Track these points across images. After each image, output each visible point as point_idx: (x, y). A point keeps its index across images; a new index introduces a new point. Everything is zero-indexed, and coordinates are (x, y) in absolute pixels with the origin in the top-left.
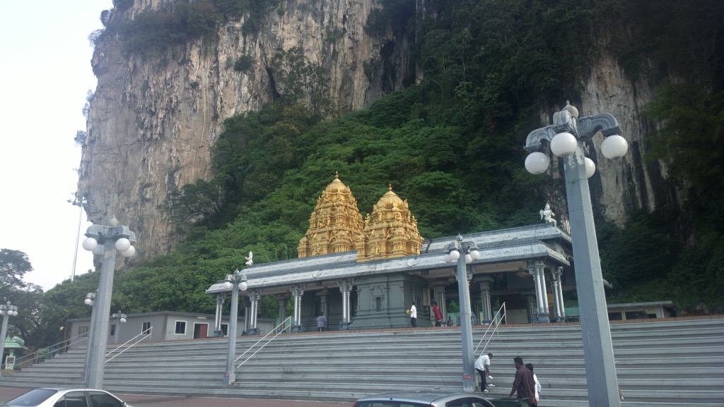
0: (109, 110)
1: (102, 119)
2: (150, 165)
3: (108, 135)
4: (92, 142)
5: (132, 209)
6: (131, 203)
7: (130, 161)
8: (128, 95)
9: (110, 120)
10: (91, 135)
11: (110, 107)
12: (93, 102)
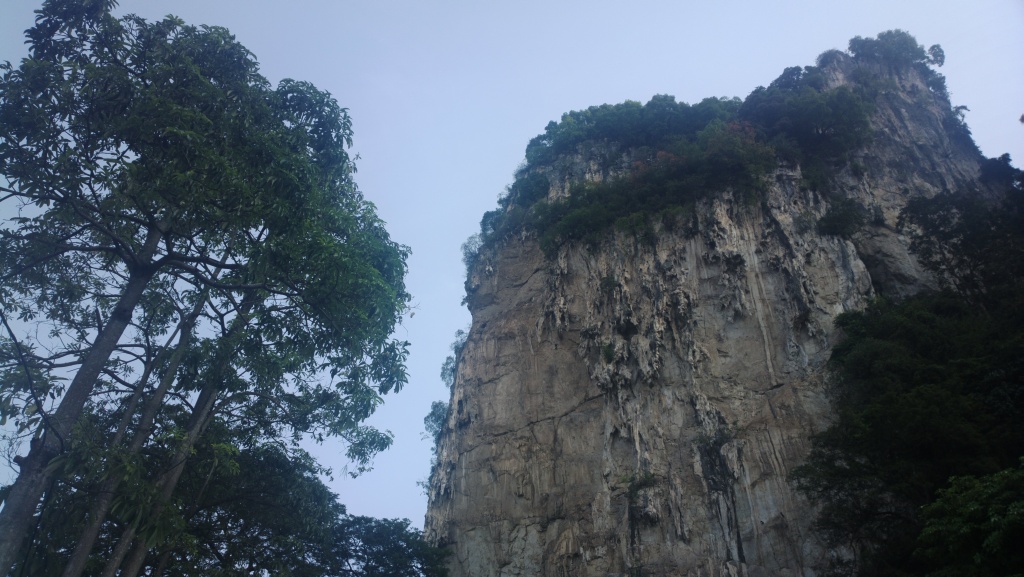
0: (503, 360)
1: (485, 379)
2: (637, 438)
3: (500, 408)
4: (463, 425)
5: (601, 551)
6: (597, 536)
7: (570, 445)
8: (558, 315)
9: (504, 379)
10: (460, 412)
11: (506, 353)
12: (466, 351)
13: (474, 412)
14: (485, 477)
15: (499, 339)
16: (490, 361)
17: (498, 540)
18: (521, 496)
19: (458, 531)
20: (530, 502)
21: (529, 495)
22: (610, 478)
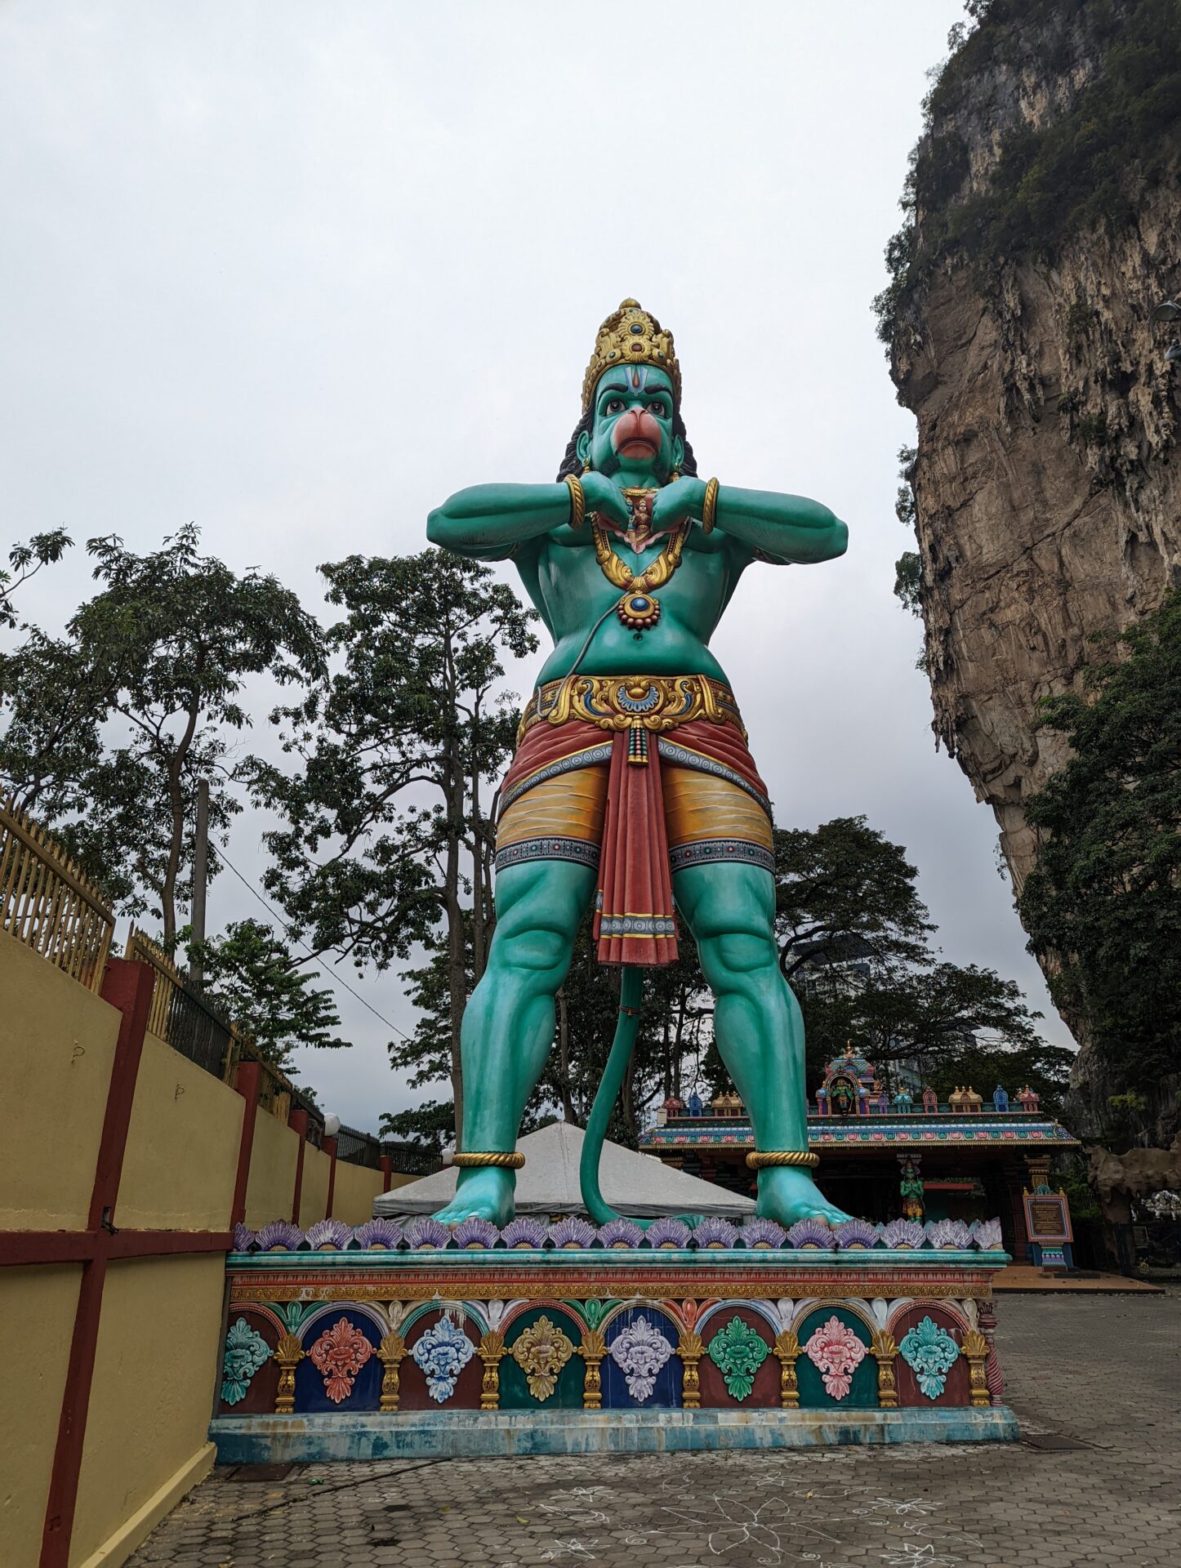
2: (1160, 539)
4: (943, 575)
11: (972, 460)
12: (920, 473)
13: (952, 554)
14: (987, 635)
15: (957, 443)
16: (954, 478)
17: (1021, 704)
18: (1034, 649)
19: (974, 704)
20: (1045, 654)
21: (1042, 646)
22: (1137, 600)
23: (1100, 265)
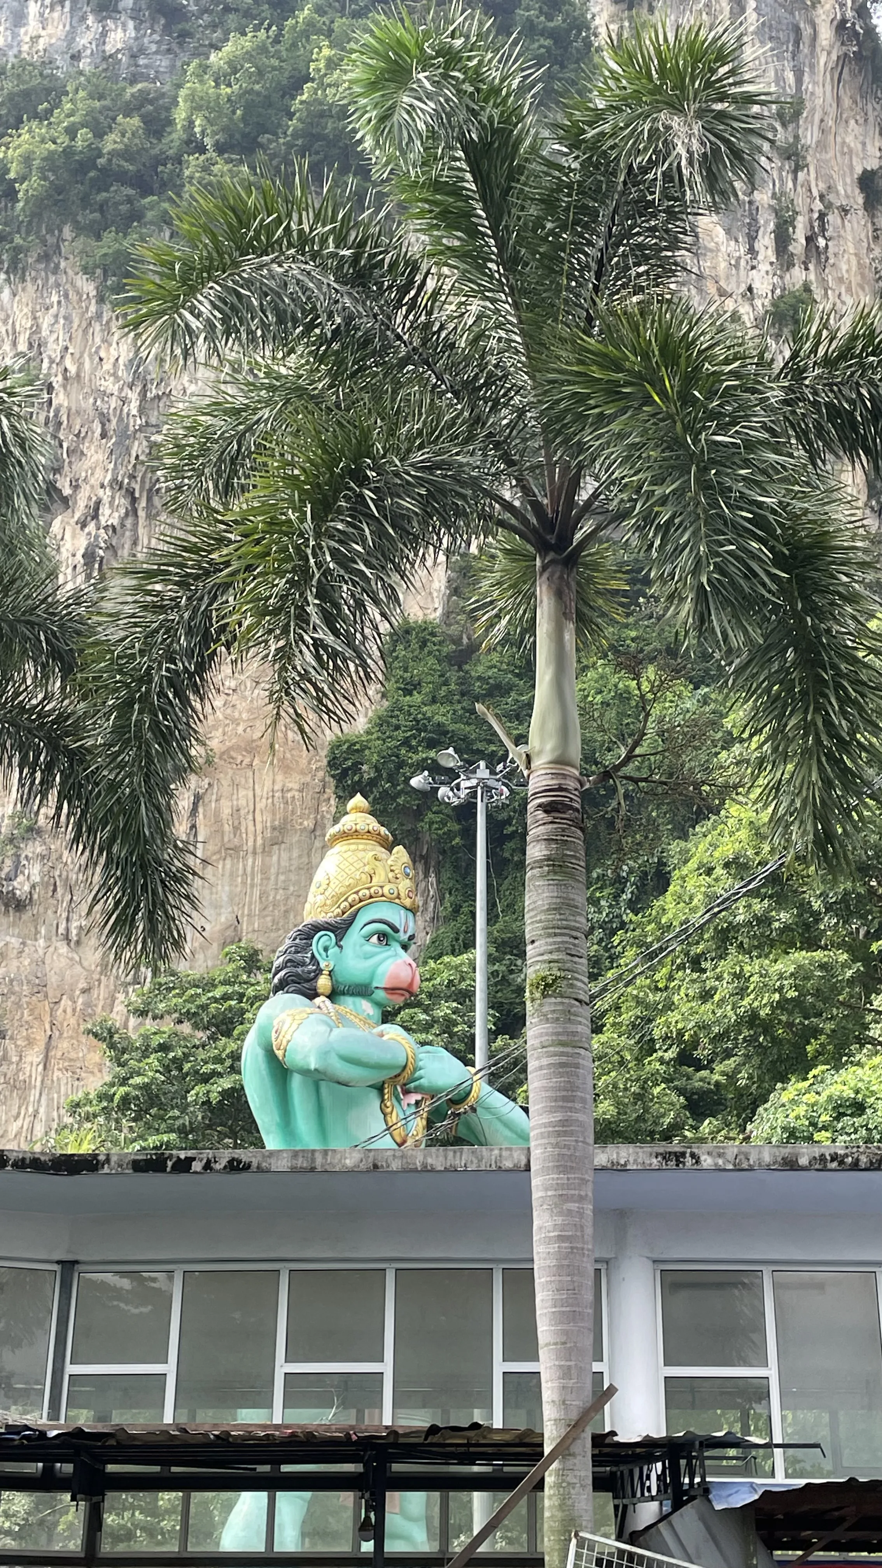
23: (75, 325)
